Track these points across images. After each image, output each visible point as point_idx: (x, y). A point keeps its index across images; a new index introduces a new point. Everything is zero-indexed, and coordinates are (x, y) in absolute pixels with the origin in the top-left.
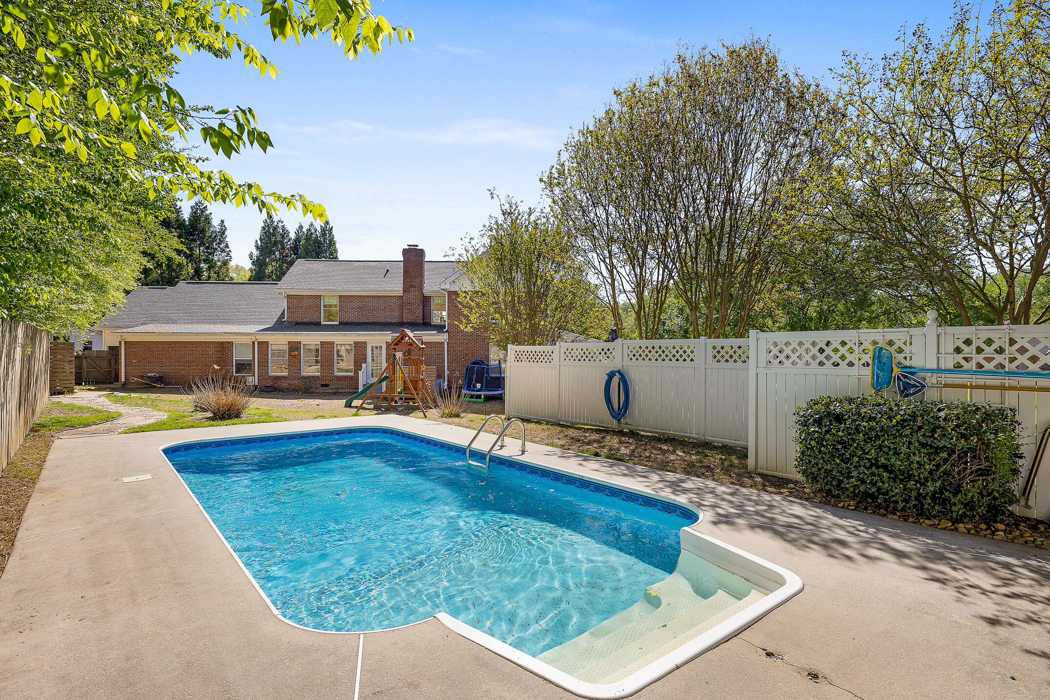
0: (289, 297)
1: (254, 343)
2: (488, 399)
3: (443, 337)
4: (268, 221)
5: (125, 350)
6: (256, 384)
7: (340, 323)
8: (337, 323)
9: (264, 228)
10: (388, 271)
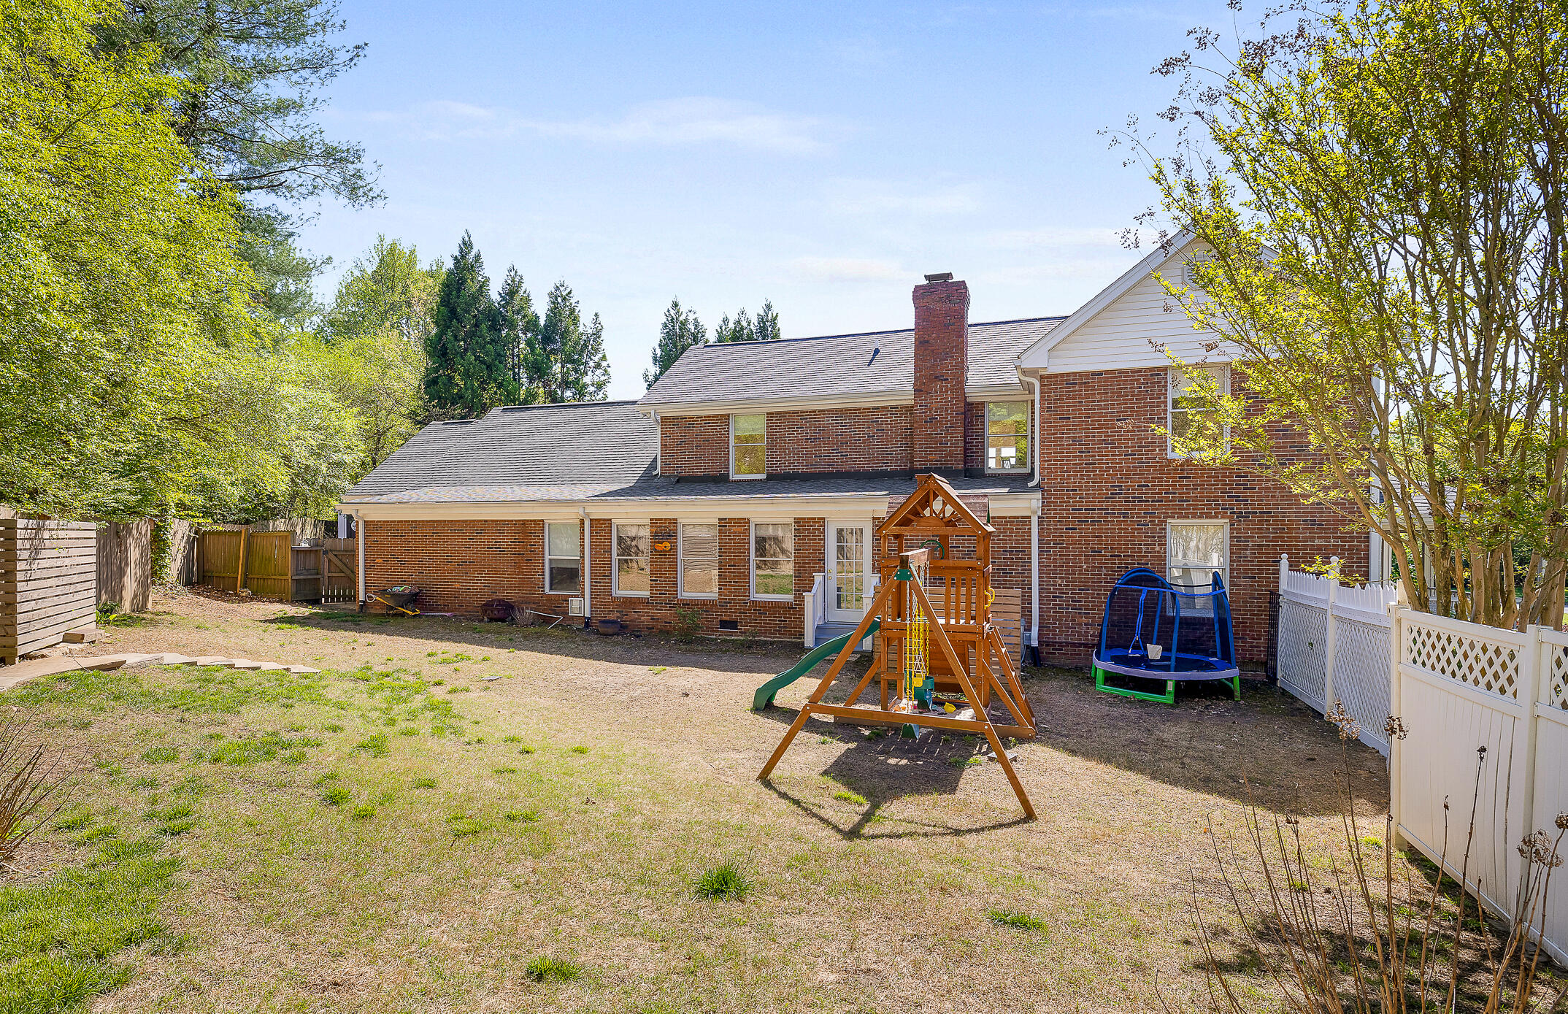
0: (665, 421)
1: (582, 522)
2: (1187, 692)
3: (1028, 504)
4: (672, 312)
5: (366, 537)
6: (588, 615)
7: (771, 477)
8: (763, 476)
9: (665, 326)
10: (877, 351)
